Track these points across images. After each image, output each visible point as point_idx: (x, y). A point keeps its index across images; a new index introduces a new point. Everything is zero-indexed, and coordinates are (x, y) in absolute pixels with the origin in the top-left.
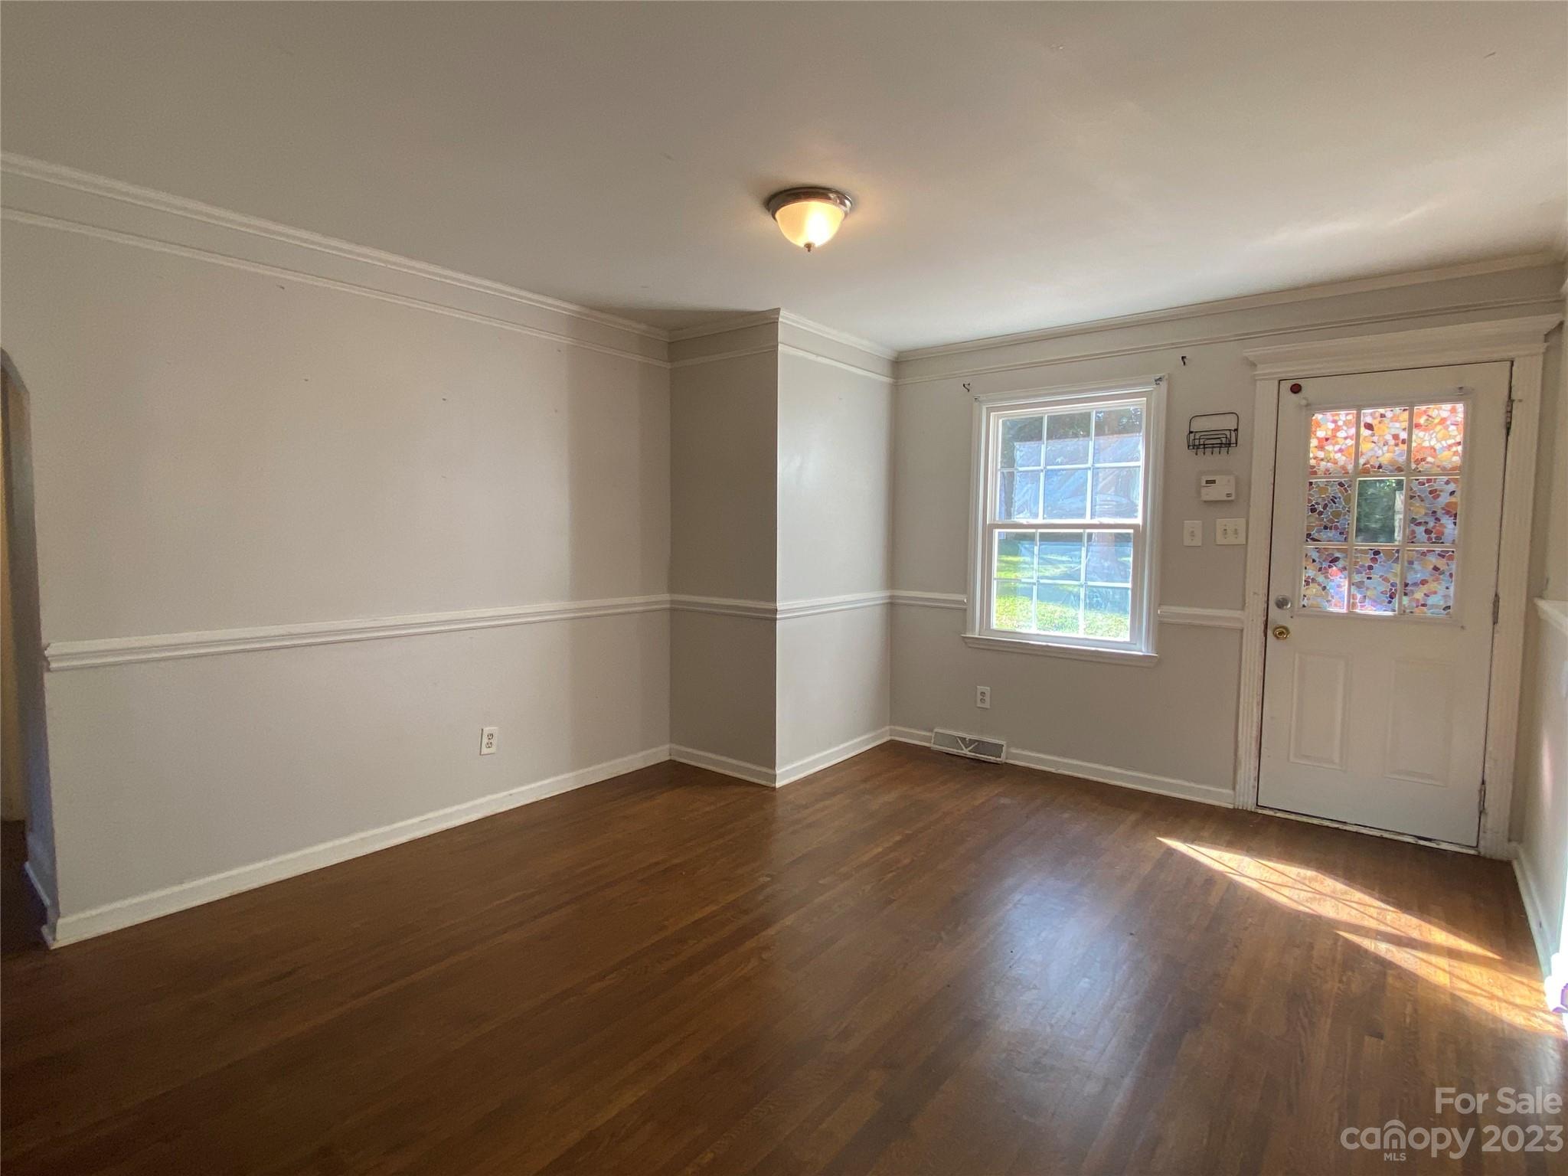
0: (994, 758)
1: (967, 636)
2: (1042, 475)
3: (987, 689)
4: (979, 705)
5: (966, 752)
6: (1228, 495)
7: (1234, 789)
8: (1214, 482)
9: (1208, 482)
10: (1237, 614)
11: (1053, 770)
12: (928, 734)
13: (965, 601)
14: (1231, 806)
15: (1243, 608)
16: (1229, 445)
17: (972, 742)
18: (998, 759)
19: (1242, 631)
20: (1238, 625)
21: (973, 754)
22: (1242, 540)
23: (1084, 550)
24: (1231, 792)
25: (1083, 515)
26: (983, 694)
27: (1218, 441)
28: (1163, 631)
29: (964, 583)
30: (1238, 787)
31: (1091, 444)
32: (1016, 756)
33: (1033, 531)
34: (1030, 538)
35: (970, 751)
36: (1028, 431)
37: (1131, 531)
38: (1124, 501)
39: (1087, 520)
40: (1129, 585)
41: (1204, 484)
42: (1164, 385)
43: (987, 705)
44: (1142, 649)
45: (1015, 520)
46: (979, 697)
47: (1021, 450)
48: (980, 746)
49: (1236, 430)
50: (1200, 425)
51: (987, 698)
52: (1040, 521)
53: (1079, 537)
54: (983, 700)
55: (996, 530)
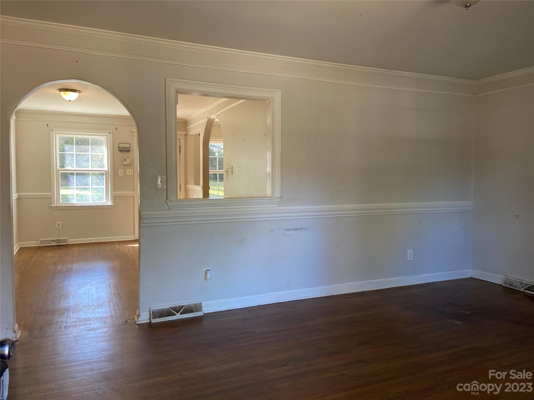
0: (65, 243)
1: (52, 206)
2: (75, 155)
3: (60, 223)
4: (57, 228)
5: (54, 244)
6: (129, 163)
7: (134, 235)
8: (126, 160)
9: (124, 160)
10: (133, 192)
11: (85, 242)
12: (37, 242)
13: (51, 195)
14: (134, 239)
15: (134, 191)
16: (128, 151)
17: (55, 240)
18: (66, 243)
19: (134, 196)
20: (133, 195)
21: (57, 244)
22: (132, 174)
23: (90, 177)
24: (134, 236)
25: (88, 168)
26: (59, 224)
27: (126, 150)
28: (115, 198)
29: (50, 189)
30: (135, 234)
31: (90, 147)
32: (72, 242)
33: (74, 172)
34: (72, 174)
36: (68, 142)
37: (104, 172)
38: (101, 164)
39: (90, 169)
40: (104, 187)
41: (123, 160)
42: (111, 134)
43: (60, 227)
44: (109, 203)
45: (66, 168)
46: (57, 225)
47: (67, 147)
48: (59, 241)
49: (130, 148)
50: (121, 145)
51: (60, 225)
52: (75, 169)
53: (89, 174)
54: (59, 226)
55: (60, 172)
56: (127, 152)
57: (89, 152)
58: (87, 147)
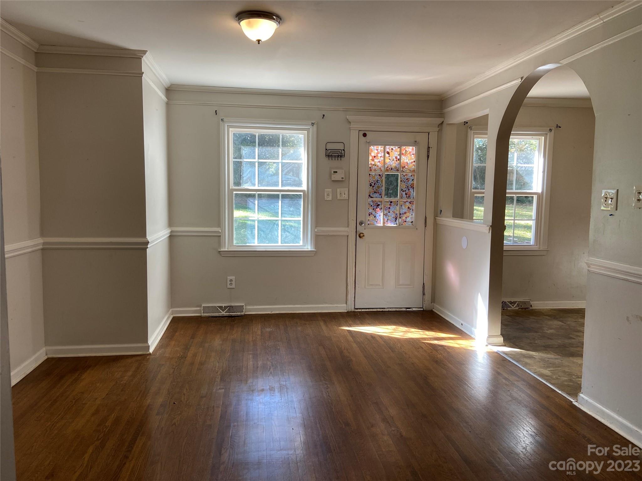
0: (240, 313)
1: (222, 250)
2: (257, 164)
3: (233, 278)
4: (229, 286)
5: (224, 313)
6: (342, 178)
7: (346, 303)
8: (336, 172)
9: (334, 172)
10: (346, 229)
11: (270, 313)
12: (198, 308)
13: (220, 231)
14: (346, 311)
15: (348, 227)
16: (341, 156)
17: (226, 307)
18: (242, 313)
19: (348, 236)
20: (346, 234)
21: (228, 314)
22: (346, 197)
23: (280, 202)
24: (345, 305)
25: (278, 185)
26: (231, 280)
27: (337, 154)
28: (318, 239)
29: (219, 223)
30: (348, 302)
31: (280, 150)
32: (250, 310)
33: (255, 193)
34: (253, 196)
35: (226, 312)
36: (248, 141)
37: (302, 193)
38: (297, 179)
39: (280, 188)
40: (301, 219)
41: (332, 173)
42: (315, 126)
43: (233, 286)
44: (309, 247)
45: (244, 187)
46: (229, 282)
47: (245, 150)
48: (230, 308)
49: (344, 150)
50: (330, 146)
51: (233, 282)
52: (256, 187)
53: (278, 196)
54: (231, 284)
55: (234, 192)
56: (339, 158)
57: (278, 158)
58: (275, 149)
